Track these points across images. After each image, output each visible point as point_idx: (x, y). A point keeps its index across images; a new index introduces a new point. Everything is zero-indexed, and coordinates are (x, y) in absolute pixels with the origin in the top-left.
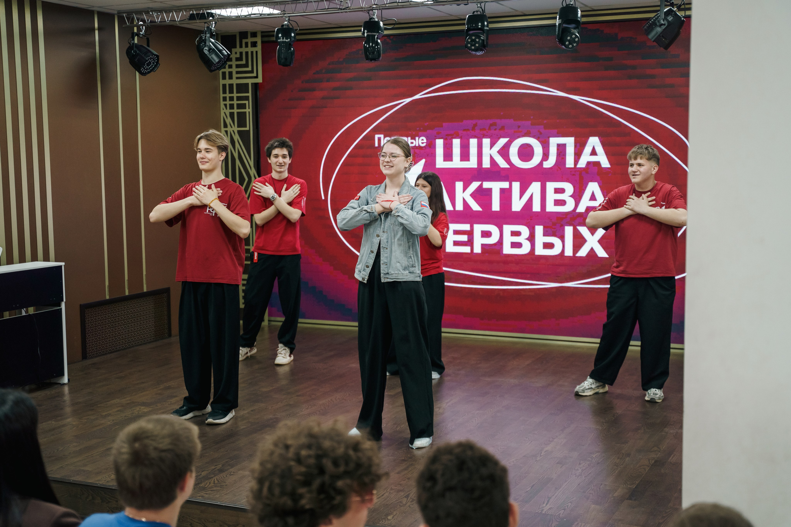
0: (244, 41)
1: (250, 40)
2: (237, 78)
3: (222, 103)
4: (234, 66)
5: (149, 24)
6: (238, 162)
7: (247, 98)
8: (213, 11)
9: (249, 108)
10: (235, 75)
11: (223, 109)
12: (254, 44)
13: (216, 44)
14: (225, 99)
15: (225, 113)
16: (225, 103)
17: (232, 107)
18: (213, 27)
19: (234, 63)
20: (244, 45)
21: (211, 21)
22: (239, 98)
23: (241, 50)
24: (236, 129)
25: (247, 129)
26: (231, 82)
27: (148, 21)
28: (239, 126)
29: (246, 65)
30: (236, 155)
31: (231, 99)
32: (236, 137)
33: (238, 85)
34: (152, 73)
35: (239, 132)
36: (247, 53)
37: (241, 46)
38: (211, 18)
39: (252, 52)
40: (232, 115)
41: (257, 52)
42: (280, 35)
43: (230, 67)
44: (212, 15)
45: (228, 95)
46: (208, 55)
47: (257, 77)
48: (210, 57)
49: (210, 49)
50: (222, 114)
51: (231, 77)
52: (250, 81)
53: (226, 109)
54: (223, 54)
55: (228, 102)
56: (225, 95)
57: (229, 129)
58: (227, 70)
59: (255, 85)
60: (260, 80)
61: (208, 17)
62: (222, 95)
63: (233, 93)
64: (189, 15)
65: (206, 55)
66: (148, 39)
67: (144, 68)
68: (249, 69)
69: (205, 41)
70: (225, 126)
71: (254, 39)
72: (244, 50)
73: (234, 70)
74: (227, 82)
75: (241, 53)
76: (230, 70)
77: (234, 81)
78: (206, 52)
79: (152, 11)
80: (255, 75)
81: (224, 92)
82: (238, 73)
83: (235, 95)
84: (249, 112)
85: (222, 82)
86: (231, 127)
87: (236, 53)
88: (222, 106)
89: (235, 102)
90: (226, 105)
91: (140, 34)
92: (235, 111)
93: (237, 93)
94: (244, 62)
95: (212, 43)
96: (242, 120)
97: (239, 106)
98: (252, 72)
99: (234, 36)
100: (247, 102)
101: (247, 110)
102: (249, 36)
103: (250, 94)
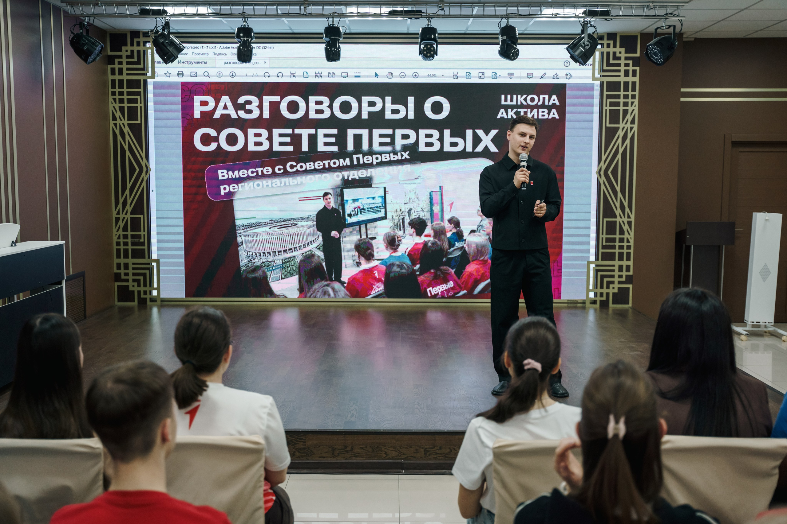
0: (136, 40)
1: (142, 39)
2: (128, 74)
4: (124, 63)
6: (128, 153)
9: (141, 103)
10: (125, 72)
11: (112, 103)
14: (114, 93)
15: (114, 107)
16: (114, 97)
17: (122, 101)
19: (124, 60)
20: (135, 44)
21: (166, 17)
22: (129, 94)
23: (132, 48)
24: (126, 122)
26: (121, 77)
28: (128, 120)
29: (138, 63)
30: (126, 147)
31: (121, 93)
32: (126, 130)
33: (128, 81)
35: (129, 125)
36: (138, 51)
37: (132, 45)
40: (122, 109)
43: (120, 63)
45: (117, 90)
50: (111, 108)
51: (120, 73)
53: (116, 103)
55: (117, 97)
56: (113, 90)
57: (118, 122)
58: (117, 66)
61: (164, 13)
63: (123, 88)
64: (140, 10)
70: (114, 119)
71: (146, 39)
72: (135, 48)
73: (124, 66)
74: (117, 77)
75: (132, 51)
76: (120, 66)
77: (125, 77)
80: (146, 72)
81: (113, 87)
82: (128, 69)
83: (125, 90)
84: (141, 107)
85: (111, 77)
86: (121, 120)
87: (127, 51)
88: (111, 100)
89: (125, 97)
90: (115, 100)
93: (127, 88)
94: (135, 60)
96: (132, 114)
97: (129, 101)
98: (144, 69)
99: (125, 35)
100: (138, 97)
101: (139, 105)
102: (141, 35)
103: (142, 90)
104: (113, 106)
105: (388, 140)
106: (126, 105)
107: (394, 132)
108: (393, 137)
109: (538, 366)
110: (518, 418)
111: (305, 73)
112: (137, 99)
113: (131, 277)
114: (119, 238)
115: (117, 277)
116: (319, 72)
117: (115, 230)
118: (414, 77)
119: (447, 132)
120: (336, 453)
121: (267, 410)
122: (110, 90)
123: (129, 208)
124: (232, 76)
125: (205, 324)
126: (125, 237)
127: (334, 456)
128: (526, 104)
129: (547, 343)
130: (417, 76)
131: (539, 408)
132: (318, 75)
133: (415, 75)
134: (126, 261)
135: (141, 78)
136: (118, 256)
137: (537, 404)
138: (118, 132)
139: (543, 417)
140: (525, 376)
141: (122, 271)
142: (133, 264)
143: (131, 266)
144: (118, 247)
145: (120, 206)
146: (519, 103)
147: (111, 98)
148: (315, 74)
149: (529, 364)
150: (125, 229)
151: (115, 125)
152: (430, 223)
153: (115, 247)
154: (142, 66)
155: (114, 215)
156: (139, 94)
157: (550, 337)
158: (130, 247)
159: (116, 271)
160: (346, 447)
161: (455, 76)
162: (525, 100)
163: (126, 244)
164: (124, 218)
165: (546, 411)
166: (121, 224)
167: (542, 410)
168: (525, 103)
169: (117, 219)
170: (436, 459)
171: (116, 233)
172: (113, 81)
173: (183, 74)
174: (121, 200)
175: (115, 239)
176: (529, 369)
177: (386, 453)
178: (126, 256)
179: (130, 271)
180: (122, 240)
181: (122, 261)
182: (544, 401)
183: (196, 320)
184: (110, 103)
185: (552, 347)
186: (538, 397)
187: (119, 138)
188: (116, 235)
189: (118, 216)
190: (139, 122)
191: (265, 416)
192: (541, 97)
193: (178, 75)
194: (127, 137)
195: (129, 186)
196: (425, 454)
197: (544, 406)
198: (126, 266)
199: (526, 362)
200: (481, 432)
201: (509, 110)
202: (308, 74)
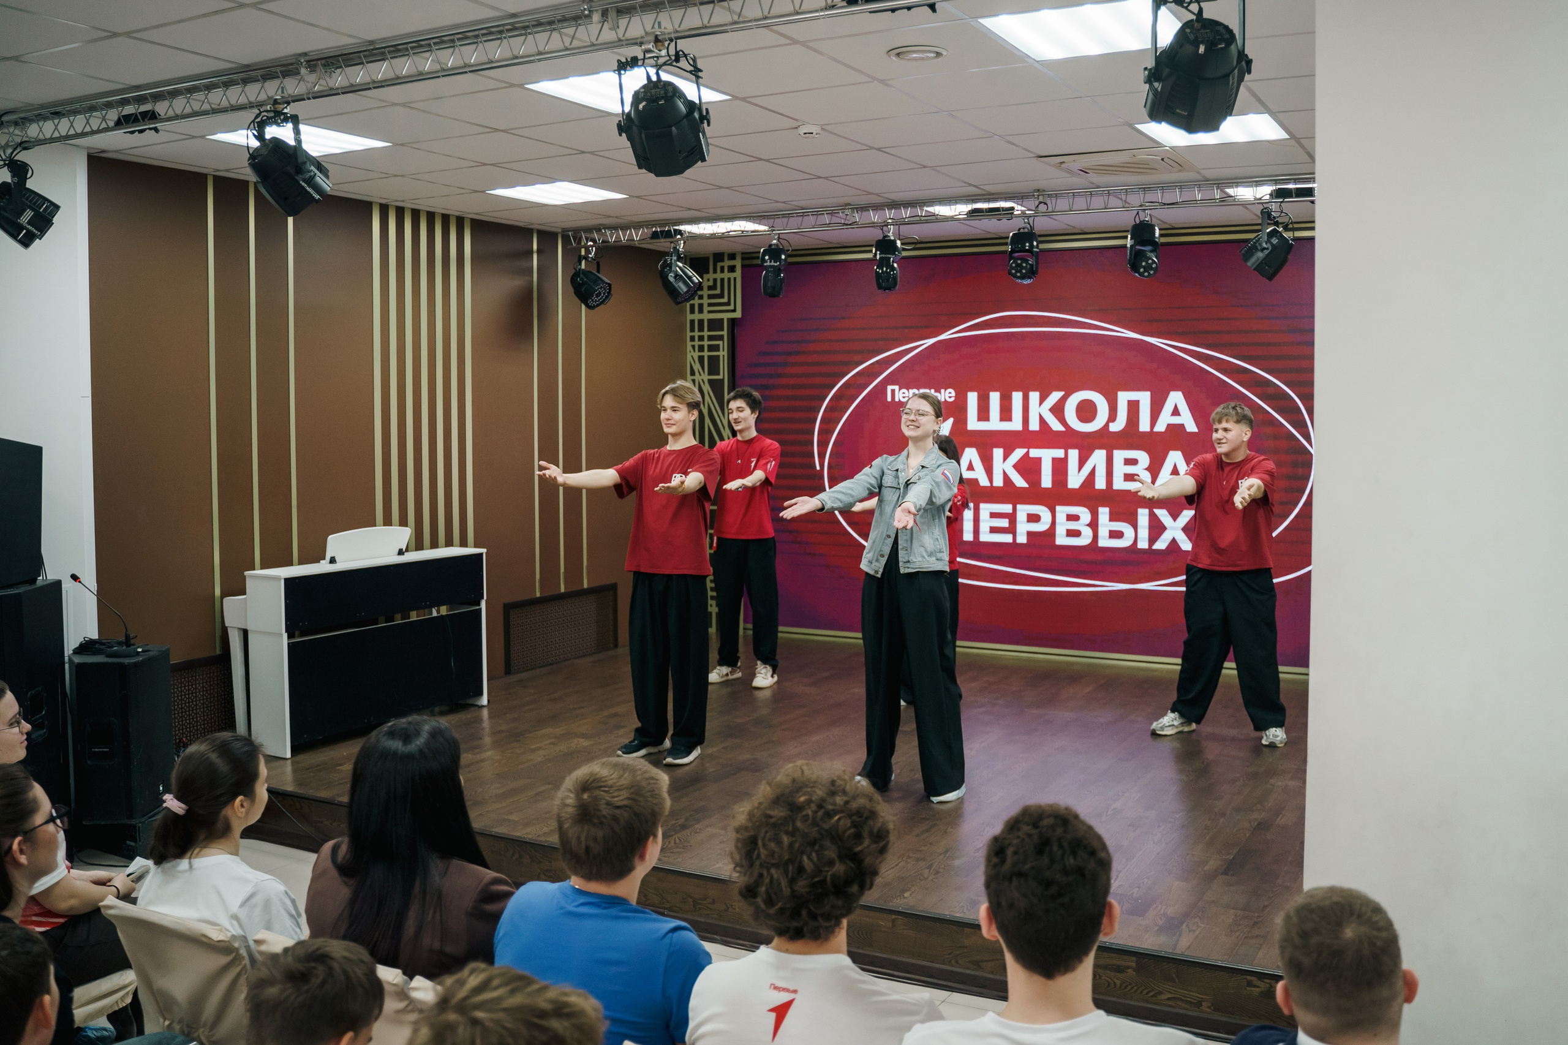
0: (719, 265)
1: (727, 263)
2: (709, 312)
3: (689, 344)
4: (705, 297)
5: (600, 245)
6: (707, 420)
7: (721, 338)
8: (682, 228)
9: (723, 351)
10: (706, 308)
11: (690, 352)
12: (732, 269)
13: (685, 269)
14: (692, 339)
16: (693, 343)
17: (701, 349)
18: (682, 247)
19: (705, 293)
20: (719, 270)
21: (680, 240)
22: (710, 338)
23: (715, 276)
24: (706, 378)
25: (721, 377)
26: (701, 316)
27: (599, 241)
28: (709, 374)
29: (721, 296)
31: (701, 338)
32: (707, 388)
33: (710, 321)
34: (602, 306)
35: (710, 381)
36: (722, 280)
37: (715, 272)
38: (679, 237)
39: (729, 279)
40: (701, 359)
41: (735, 279)
42: (767, 258)
43: (701, 297)
44: (680, 232)
45: (697, 334)
46: (674, 283)
47: (734, 311)
48: (676, 286)
49: (677, 276)
50: (689, 358)
51: (701, 311)
52: (726, 316)
53: (694, 351)
54: (692, 282)
55: (697, 343)
56: (692, 334)
57: (697, 377)
58: (696, 302)
59: (733, 322)
60: (738, 314)
61: (676, 235)
62: (689, 334)
63: (703, 331)
64: (651, 233)
65: (671, 283)
66: (598, 264)
67: (592, 300)
68: (725, 300)
69: (670, 265)
70: (693, 373)
71: (732, 263)
72: (719, 276)
73: (705, 301)
74: (697, 316)
75: (715, 280)
76: (701, 301)
77: (706, 316)
78: (672, 279)
79: (605, 229)
80: (732, 307)
81: (692, 330)
82: (710, 305)
83: (706, 333)
84: (724, 356)
85: (690, 317)
86: (700, 375)
87: (708, 280)
88: (689, 348)
89: (706, 343)
90: (693, 347)
91: (589, 257)
92: (706, 354)
93: (709, 330)
94: (718, 291)
95: (680, 268)
96: (714, 365)
97: (712, 348)
98: (728, 304)
99: (707, 258)
100: (720, 343)
101: (721, 353)
102: (726, 258)
103: (725, 333)
104: (692, 356)
112: (719, 345)
147: (687, 344)
184: (687, 351)
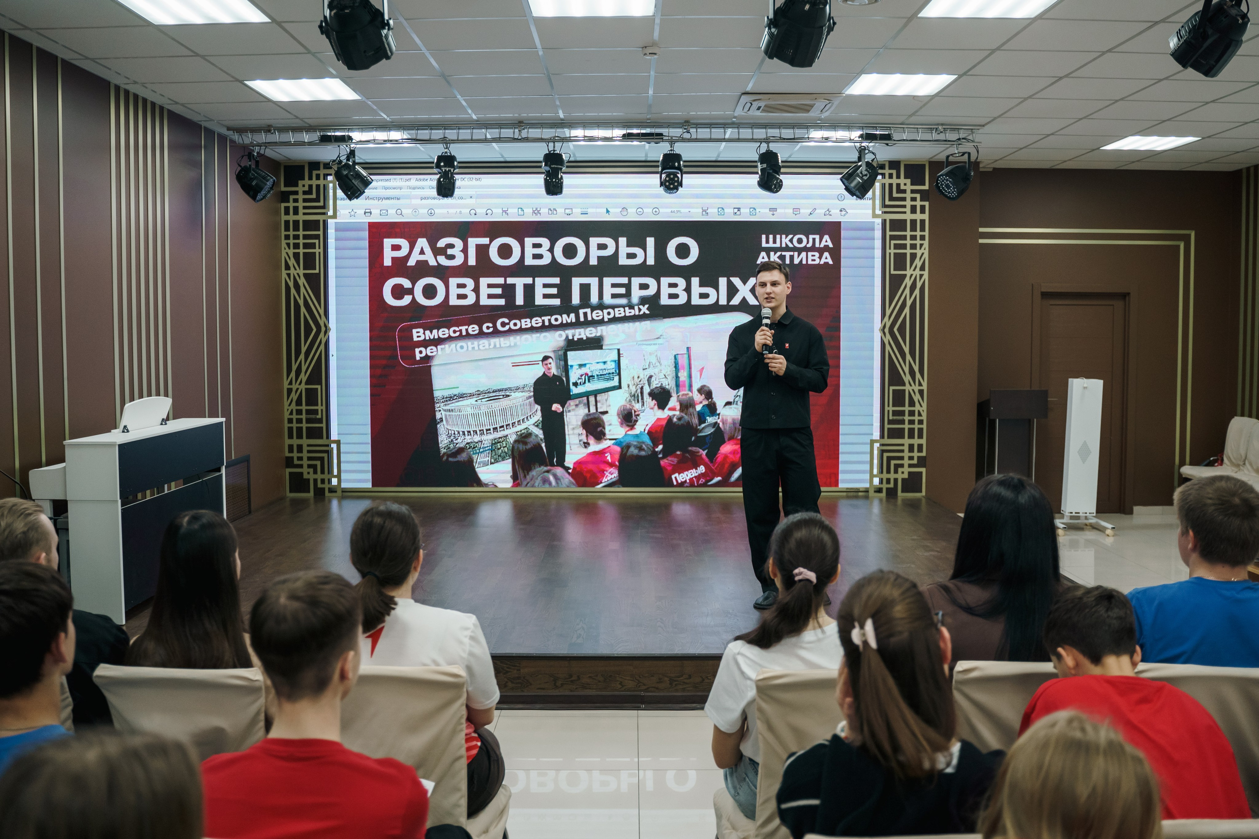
0: (315, 173)
2: (304, 214)
4: (301, 201)
6: (303, 310)
9: (319, 248)
10: (301, 211)
11: (285, 249)
14: (287, 237)
16: (288, 241)
17: (296, 246)
19: (301, 197)
20: (314, 177)
22: (305, 237)
23: (310, 182)
24: (301, 272)
26: (296, 218)
28: (304, 269)
29: (317, 200)
30: (301, 302)
31: (296, 237)
32: (302, 281)
33: (304, 221)
35: (305, 275)
36: (318, 186)
37: (310, 178)
39: (325, 186)
40: (296, 256)
43: (296, 201)
45: (291, 233)
50: (284, 255)
51: (296, 212)
53: (289, 248)
55: (292, 241)
56: (287, 233)
57: (292, 271)
58: (291, 205)
63: (298, 231)
70: (288, 268)
72: (314, 182)
73: (301, 204)
74: (291, 218)
75: (311, 186)
76: (296, 204)
77: (301, 217)
81: (287, 230)
82: (305, 208)
83: (301, 233)
84: (319, 253)
85: (284, 218)
86: (295, 269)
87: (304, 186)
88: (284, 245)
89: (301, 241)
90: (288, 245)
93: (304, 230)
94: (313, 196)
96: (309, 261)
97: (306, 246)
98: (324, 207)
99: (303, 167)
100: (317, 241)
101: (317, 250)
102: (322, 166)
103: (321, 233)
104: (287, 252)
105: (622, 291)
106: (301, 251)
107: (630, 281)
108: (628, 287)
109: (812, 576)
110: (788, 642)
111: (520, 209)
112: (315, 243)
113: (305, 462)
114: (291, 413)
115: (289, 462)
116: (537, 209)
117: (286, 403)
118: (655, 213)
119: (695, 281)
120: (559, 683)
121: (468, 633)
122: (283, 233)
123: (303, 377)
124: (431, 214)
125: (389, 524)
126: (299, 412)
127: (556, 687)
128: (793, 246)
129: (823, 546)
130: (657, 213)
131: (814, 629)
132: (536, 212)
133: (656, 212)
134: (300, 442)
135: (320, 218)
136: (291, 436)
137: (812, 623)
138: (291, 284)
139: (819, 640)
140: (796, 588)
141: (295, 455)
142: (308, 446)
143: (305, 449)
144: (290, 425)
145: (293, 374)
146: (784, 245)
147: (284, 242)
148: (532, 211)
149: (800, 574)
150: (299, 402)
151: (289, 275)
152: (675, 393)
153: (287, 425)
154: (321, 204)
155: (286, 385)
156: (317, 237)
157: (826, 538)
158: (304, 425)
159: (287, 454)
160: (571, 676)
161: (704, 213)
162: (791, 241)
163: (299, 421)
164: (297, 389)
165: (823, 632)
166: (294, 396)
167: (819, 631)
168: (790, 245)
169: (290, 391)
170: (684, 690)
171: (288, 407)
172: (287, 223)
173: (371, 213)
174: (294, 367)
175: (287, 416)
176: (800, 581)
177: (621, 683)
178: (300, 436)
179: (305, 455)
180: (294, 417)
181: (295, 442)
182: (820, 620)
183: (378, 520)
184: (283, 249)
185: (830, 552)
186: (813, 615)
187: (293, 291)
188: (288, 410)
189: (290, 387)
190: (317, 271)
191: (466, 641)
192: (811, 237)
193: (365, 214)
194: (302, 290)
195: (304, 349)
196: (671, 684)
197: (820, 626)
198: (300, 448)
199: (796, 571)
200: (740, 659)
201: (772, 254)
202: (523, 211)
